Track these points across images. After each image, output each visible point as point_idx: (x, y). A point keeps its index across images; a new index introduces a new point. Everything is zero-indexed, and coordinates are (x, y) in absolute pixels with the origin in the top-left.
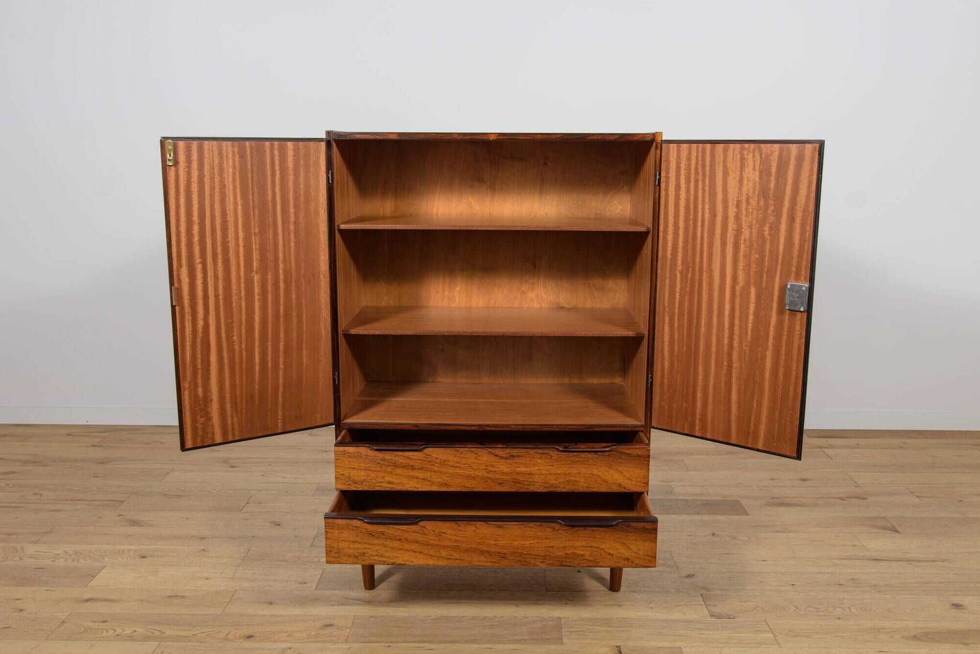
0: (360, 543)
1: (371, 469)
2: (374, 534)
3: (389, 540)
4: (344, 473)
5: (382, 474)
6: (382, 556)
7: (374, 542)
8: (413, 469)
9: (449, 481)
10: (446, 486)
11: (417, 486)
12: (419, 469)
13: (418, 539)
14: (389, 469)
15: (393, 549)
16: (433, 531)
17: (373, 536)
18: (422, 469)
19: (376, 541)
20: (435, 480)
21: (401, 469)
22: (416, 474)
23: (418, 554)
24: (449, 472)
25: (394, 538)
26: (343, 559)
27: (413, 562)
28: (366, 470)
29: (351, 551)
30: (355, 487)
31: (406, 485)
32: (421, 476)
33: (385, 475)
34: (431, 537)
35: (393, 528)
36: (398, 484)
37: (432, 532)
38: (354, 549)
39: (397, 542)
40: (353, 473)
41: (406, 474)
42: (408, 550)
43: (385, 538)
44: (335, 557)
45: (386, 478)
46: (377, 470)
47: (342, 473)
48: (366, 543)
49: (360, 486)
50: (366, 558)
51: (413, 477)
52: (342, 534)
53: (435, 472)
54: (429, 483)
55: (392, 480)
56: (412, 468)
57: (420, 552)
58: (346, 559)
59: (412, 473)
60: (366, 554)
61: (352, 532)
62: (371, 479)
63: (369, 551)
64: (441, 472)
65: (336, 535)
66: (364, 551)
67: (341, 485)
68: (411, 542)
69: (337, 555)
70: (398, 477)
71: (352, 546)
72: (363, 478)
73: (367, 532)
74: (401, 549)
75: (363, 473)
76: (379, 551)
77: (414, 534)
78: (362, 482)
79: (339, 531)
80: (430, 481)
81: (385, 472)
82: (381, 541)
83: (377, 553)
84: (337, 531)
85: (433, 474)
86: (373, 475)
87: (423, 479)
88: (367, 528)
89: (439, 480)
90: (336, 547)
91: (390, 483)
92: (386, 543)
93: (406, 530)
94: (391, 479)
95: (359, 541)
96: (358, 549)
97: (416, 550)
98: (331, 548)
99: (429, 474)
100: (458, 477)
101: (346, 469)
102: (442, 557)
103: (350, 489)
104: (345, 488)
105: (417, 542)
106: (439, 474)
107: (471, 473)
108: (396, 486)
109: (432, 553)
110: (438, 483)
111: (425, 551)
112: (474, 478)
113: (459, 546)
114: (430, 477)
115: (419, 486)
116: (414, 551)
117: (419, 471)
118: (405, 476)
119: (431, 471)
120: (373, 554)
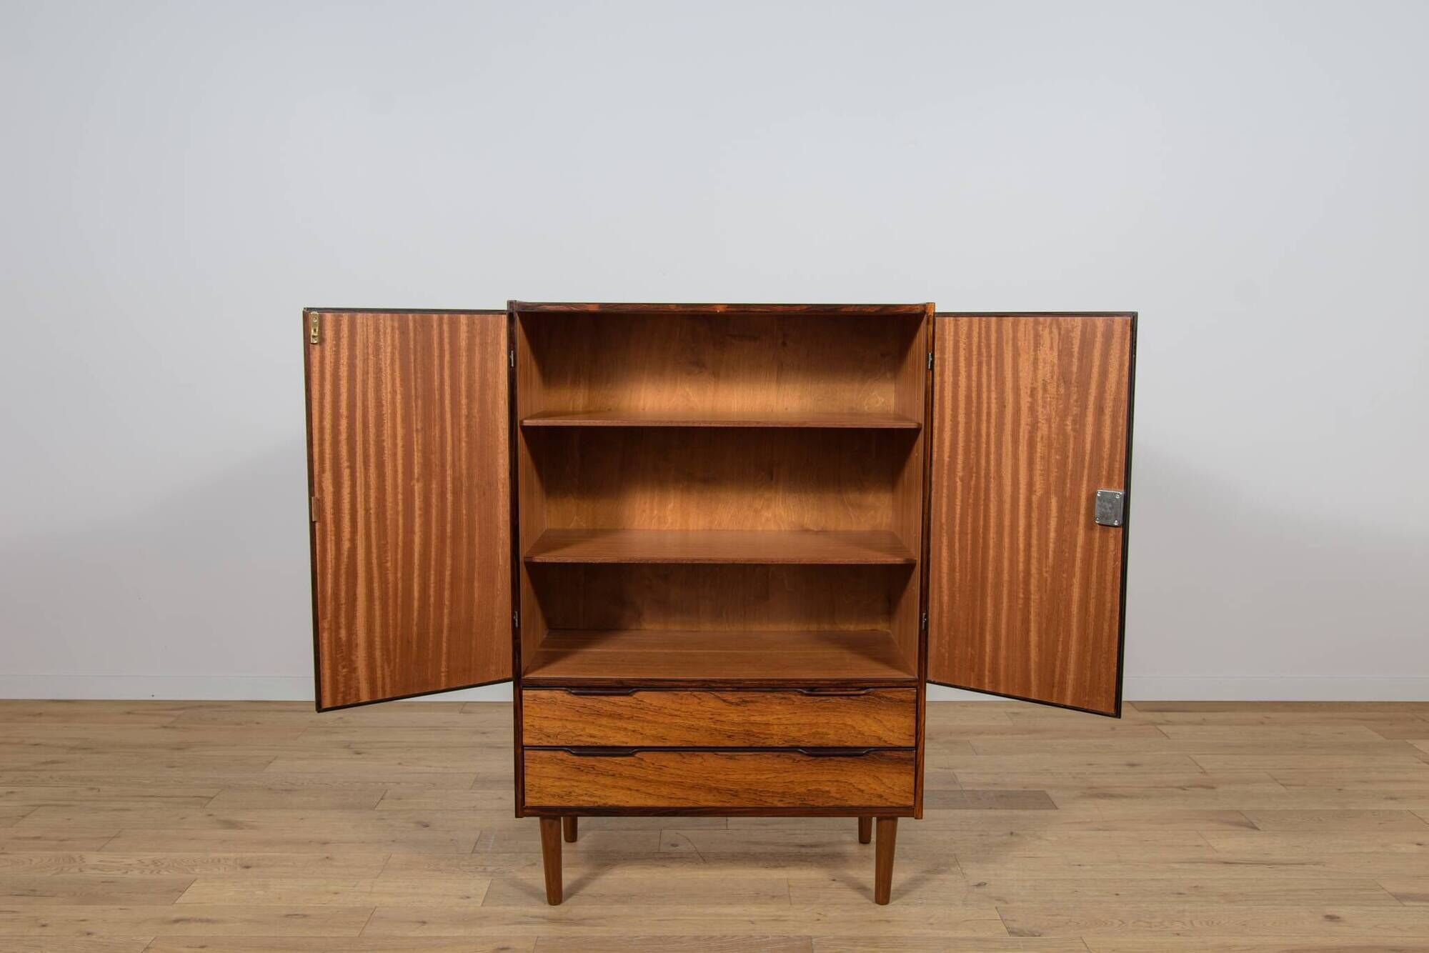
0: (566, 780)
1: (569, 718)
2: (582, 768)
3: (601, 776)
4: (535, 724)
5: (581, 725)
6: (591, 796)
7: (583, 778)
8: (620, 719)
10: (662, 741)
11: (624, 739)
12: (628, 719)
13: (635, 774)
14: (590, 719)
15: (605, 786)
16: (653, 764)
17: (582, 771)
18: (632, 717)
19: (584, 778)
20: (648, 732)
21: (605, 719)
22: (625, 725)
23: (635, 793)
24: (666, 722)
25: (606, 773)
26: (545, 800)
27: (628, 802)
28: (561, 720)
29: (555, 790)
30: (548, 742)
31: (611, 739)
32: (630, 727)
33: (585, 726)
34: (650, 772)
35: (607, 762)
36: (602, 738)
37: (651, 766)
38: (558, 786)
39: (610, 778)
40: (545, 723)
41: (611, 725)
42: (622, 788)
43: (596, 774)
44: (536, 798)
45: (587, 731)
46: (577, 719)
47: (531, 724)
48: (572, 780)
49: (553, 741)
50: (573, 798)
51: (619, 729)
52: (544, 769)
53: (648, 722)
54: (640, 736)
56: (619, 717)
57: (637, 790)
58: (549, 799)
59: (619, 724)
61: (557, 767)
62: (567, 732)
63: (577, 790)
64: (656, 722)
65: (537, 770)
66: (571, 790)
67: (531, 739)
68: (627, 778)
69: (538, 795)
70: (602, 729)
71: (557, 784)
72: (558, 730)
73: (573, 767)
74: (614, 787)
75: (559, 724)
77: (631, 768)
78: (556, 735)
79: (542, 766)
80: (642, 734)
81: (586, 722)
82: (591, 777)
84: (539, 766)
85: (646, 724)
86: (570, 726)
87: (633, 731)
88: (574, 761)
89: (654, 732)
90: (537, 785)
91: (591, 736)
92: (596, 780)
93: (620, 764)
94: (593, 732)
95: (565, 777)
96: (565, 787)
97: (632, 788)
98: (532, 786)
99: (640, 724)
100: (677, 728)
101: (536, 718)
102: (663, 796)
103: (541, 745)
104: (535, 742)
105: (633, 778)
106: (653, 725)
107: (693, 723)
108: (599, 741)
109: (650, 792)
110: (653, 736)
111: (643, 789)
112: (698, 729)
113: (682, 782)
114: (642, 728)
115: (628, 740)
116: (630, 789)
117: (628, 721)
118: (611, 727)
119: (643, 721)
120: (581, 793)
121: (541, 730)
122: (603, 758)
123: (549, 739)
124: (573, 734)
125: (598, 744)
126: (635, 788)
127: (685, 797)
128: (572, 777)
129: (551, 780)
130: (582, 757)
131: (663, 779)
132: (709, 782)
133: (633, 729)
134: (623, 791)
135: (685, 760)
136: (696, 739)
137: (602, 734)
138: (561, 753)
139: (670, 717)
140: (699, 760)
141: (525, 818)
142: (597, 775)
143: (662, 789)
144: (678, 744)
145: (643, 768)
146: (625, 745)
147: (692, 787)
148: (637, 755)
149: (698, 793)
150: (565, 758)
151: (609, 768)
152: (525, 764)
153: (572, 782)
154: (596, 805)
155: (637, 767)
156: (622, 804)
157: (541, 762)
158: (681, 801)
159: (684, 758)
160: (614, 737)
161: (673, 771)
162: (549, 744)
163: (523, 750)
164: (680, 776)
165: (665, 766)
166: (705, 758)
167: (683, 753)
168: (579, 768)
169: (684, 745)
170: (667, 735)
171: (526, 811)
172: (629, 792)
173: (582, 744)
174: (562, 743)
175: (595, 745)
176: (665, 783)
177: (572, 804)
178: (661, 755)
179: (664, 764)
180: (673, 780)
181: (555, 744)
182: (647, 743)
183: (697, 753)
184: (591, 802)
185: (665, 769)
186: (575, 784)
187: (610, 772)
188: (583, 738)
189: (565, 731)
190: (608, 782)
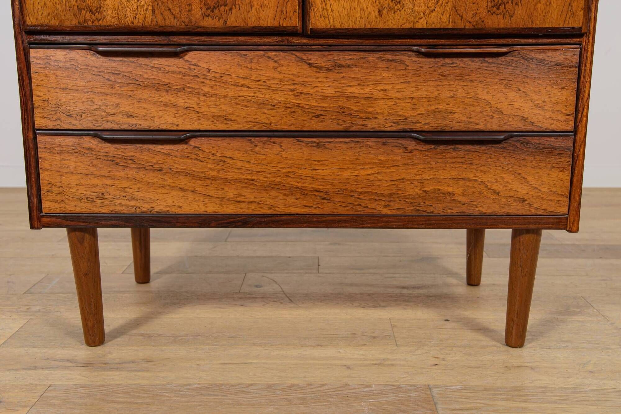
0: (97, 176)
1: (96, 90)
2: (118, 161)
3: (143, 172)
4: (50, 98)
5: (114, 100)
6: (131, 199)
7: (117, 174)
8: (167, 91)
9: (230, 112)
10: (225, 122)
11: (175, 121)
12: (178, 90)
13: (189, 168)
14: (127, 90)
15: (150, 185)
16: (213, 154)
17: (117, 164)
18: (184, 89)
19: (122, 174)
20: (204, 109)
21: (147, 91)
22: (174, 100)
23: (189, 194)
24: (230, 95)
25: (151, 168)
26: (69, 205)
27: (181, 207)
28: (86, 92)
29: (82, 191)
30: (70, 124)
31: (156, 119)
32: (181, 103)
33: (120, 101)
34: (209, 166)
35: (148, 150)
36: (143, 118)
37: (212, 157)
38: (86, 186)
39: (156, 174)
40: (65, 97)
41: (156, 99)
42: (173, 188)
44: (56, 201)
45: (123, 107)
46: (106, 91)
47: (44, 97)
48: (105, 176)
49: (76, 122)
50: (107, 202)
51: (166, 105)
52: (66, 162)
53: (206, 95)
54: (196, 116)
55: (132, 110)
56: (165, 87)
57: (192, 191)
58: (74, 204)
59: (165, 97)
60: (107, 196)
61: (84, 158)
62: (95, 110)
63: (110, 189)
64: (216, 96)
65: (57, 163)
66: (103, 190)
67: (45, 119)
68: (178, 173)
69: (59, 198)
70: (143, 105)
71: (83, 182)
72: (83, 107)
73: (106, 159)
74: (163, 186)
75: (82, 98)
76: (127, 190)
77: (183, 160)
78: (80, 115)
79: (62, 157)
80: (198, 112)
81: (121, 96)
82: (131, 173)
83: (125, 194)
84: (58, 157)
85: (202, 99)
86: (98, 101)
87: (186, 108)
88: (107, 150)
89: (214, 110)
90: (58, 184)
91: (129, 116)
92: (137, 177)
93: (169, 154)
94: (130, 109)
95: (95, 173)
96: (94, 186)
97: (186, 188)
98: (50, 186)
99: (195, 99)
100: (246, 104)
101: (52, 90)
102: (228, 200)
103: (59, 127)
104: (51, 124)
105: (187, 174)
106: (213, 99)
107: (267, 96)
108: (140, 123)
109: (212, 193)
110: (212, 115)
111: (201, 190)
112: (274, 106)
113: (254, 180)
114: (198, 104)
115: (180, 121)
116: (183, 190)
117: (179, 94)
118: (155, 103)
119: (199, 94)
120: (118, 195)
121: (58, 105)
122: (145, 146)
123: (71, 120)
124: (103, 113)
125: (138, 127)
126: (192, 189)
127: (258, 200)
128: (105, 173)
129: (75, 177)
130: (116, 145)
131: (229, 175)
132: (289, 180)
133: (186, 106)
134: (175, 193)
135: (257, 149)
136: (272, 120)
137: (142, 112)
138: (87, 139)
139: (236, 88)
140: (277, 149)
141: (43, 229)
142: (138, 169)
143: (227, 189)
144: (248, 127)
145: (201, 161)
146: (175, 128)
147: (267, 187)
148: (193, 142)
149: (276, 194)
150: (93, 147)
151: (154, 160)
152: (39, 155)
153: (104, 179)
154: (138, 211)
155: (191, 159)
156: (173, 210)
157: (60, 153)
158: (253, 206)
159: (256, 146)
160: (159, 117)
161: (239, 164)
162: (71, 127)
163: (35, 134)
164: (250, 171)
165: (230, 158)
166: (284, 146)
167: (253, 139)
168: (113, 161)
169: (255, 129)
170: (232, 114)
171: (45, 220)
172: (181, 194)
173: (115, 127)
174: (89, 126)
175: (133, 128)
176: (230, 181)
177: (106, 210)
178: (224, 143)
179: (229, 154)
180: (240, 176)
181: (79, 127)
182: (205, 125)
183: (273, 140)
184: (132, 206)
185: (229, 161)
186: (109, 182)
187: (155, 166)
188: (116, 119)
189: (92, 108)
190: (153, 180)
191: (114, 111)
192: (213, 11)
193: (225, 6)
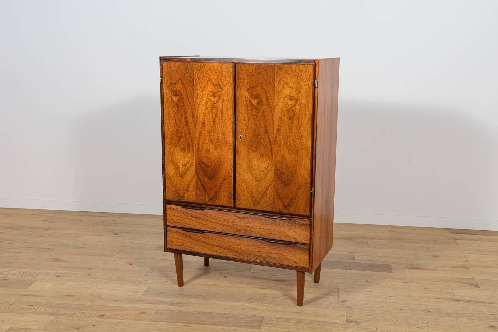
1: (182, 217)
2: (187, 236)
3: (193, 240)
4: (171, 217)
5: (186, 220)
6: (190, 247)
7: (186, 240)
8: (199, 219)
11: (201, 227)
12: (202, 219)
14: (190, 218)
18: (204, 219)
19: (187, 240)
20: (209, 225)
21: (194, 218)
22: (201, 222)
27: (202, 251)
28: (180, 217)
29: (177, 243)
32: (203, 222)
33: (188, 220)
34: (210, 241)
35: (194, 234)
36: (193, 226)
37: (210, 238)
39: (196, 241)
40: (174, 218)
41: (197, 221)
42: (200, 245)
44: (171, 245)
45: (188, 222)
46: (184, 217)
47: (169, 217)
48: (183, 240)
50: (183, 247)
51: (199, 223)
52: (174, 235)
53: (209, 221)
58: (175, 246)
59: (199, 221)
61: (178, 235)
63: (184, 244)
64: (212, 222)
65: (172, 235)
66: (182, 244)
68: (202, 241)
70: (193, 222)
71: (178, 241)
72: (178, 221)
73: (183, 235)
74: (197, 244)
75: (179, 219)
76: (188, 244)
77: (203, 238)
78: (178, 223)
80: (207, 226)
82: (189, 240)
83: (188, 246)
84: (172, 233)
86: (182, 220)
87: (204, 224)
88: (184, 233)
90: (172, 241)
91: (190, 225)
92: (191, 241)
93: (199, 236)
94: (190, 223)
95: (181, 239)
96: (180, 242)
97: (203, 246)
98: (169, 241)
99: (207, 222)
100: (219, 225)
101: (171, 215)
102: (214, 251)
103: (173, 225)
104: (171, 224)
105: (204, 242)
109: (210, 248)
110: (211, 227)
111: (207, 247)
112: (227, 226)
113: (221, 246)
114: (207, 224)
120: (186, 246)
121: (172, 220)
122: (193, 233)
123: (175, 224)
124: (184, 223)
125: (192, 228)
126: (205, 246)
127: (222, 252)
128: (183, 239)
129: (175, 239)
130: (186, 232)
131: (214, 244)
132: (231, 247)
134: (201, 247)
135: (222, 238)
136: (226, 230)
137: (193, 224)
138: (179, 229)
139: (217, 221)
140: (227, 238)
141: (167, 252)
142: (191, 239)
143: (214, 248)
145: (207, 239)
146: (201, 229)
147: (225, 249)
148: (205, 233)
150: (180, 232)
151: (195, 237)
152: (167, 232)
154: (191, 251)
155: (205, 238)
156: (200, 251)
160: (197, 226)
161: (218, 241)
162: (175, 226)
163: (167, 227)
164: (220, 244)
165: (215, 239)
166: (229, 238)
167: (221, 235)
168: (185, 236)
169: (222, 232)
170: (216, 227)
171: (168, 250)
173: (186, 227)
174: (180, 226)
175: (191, 228)
176: (215, 246)
178: (214, 235)
180: (218, 245)
181: (177, 226)
182: (209, 229)
183: (226, 236)
184: (189, 249)
186: (184, 242)
187: (196, 239)
188: (187, 225)
189: (180, 221)
190: (195, 243)
191: (186, 223)
192: (211, 200)
193: (214, 199)
